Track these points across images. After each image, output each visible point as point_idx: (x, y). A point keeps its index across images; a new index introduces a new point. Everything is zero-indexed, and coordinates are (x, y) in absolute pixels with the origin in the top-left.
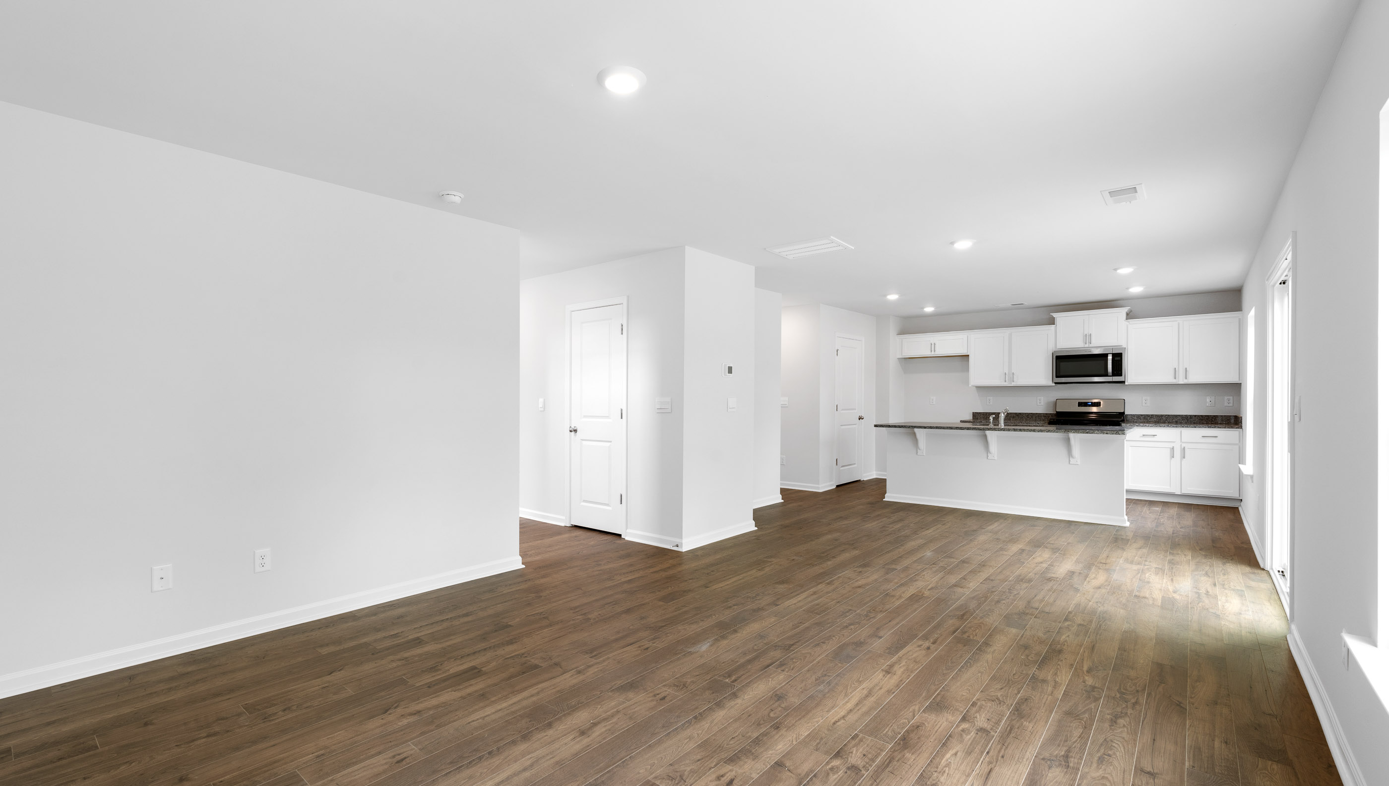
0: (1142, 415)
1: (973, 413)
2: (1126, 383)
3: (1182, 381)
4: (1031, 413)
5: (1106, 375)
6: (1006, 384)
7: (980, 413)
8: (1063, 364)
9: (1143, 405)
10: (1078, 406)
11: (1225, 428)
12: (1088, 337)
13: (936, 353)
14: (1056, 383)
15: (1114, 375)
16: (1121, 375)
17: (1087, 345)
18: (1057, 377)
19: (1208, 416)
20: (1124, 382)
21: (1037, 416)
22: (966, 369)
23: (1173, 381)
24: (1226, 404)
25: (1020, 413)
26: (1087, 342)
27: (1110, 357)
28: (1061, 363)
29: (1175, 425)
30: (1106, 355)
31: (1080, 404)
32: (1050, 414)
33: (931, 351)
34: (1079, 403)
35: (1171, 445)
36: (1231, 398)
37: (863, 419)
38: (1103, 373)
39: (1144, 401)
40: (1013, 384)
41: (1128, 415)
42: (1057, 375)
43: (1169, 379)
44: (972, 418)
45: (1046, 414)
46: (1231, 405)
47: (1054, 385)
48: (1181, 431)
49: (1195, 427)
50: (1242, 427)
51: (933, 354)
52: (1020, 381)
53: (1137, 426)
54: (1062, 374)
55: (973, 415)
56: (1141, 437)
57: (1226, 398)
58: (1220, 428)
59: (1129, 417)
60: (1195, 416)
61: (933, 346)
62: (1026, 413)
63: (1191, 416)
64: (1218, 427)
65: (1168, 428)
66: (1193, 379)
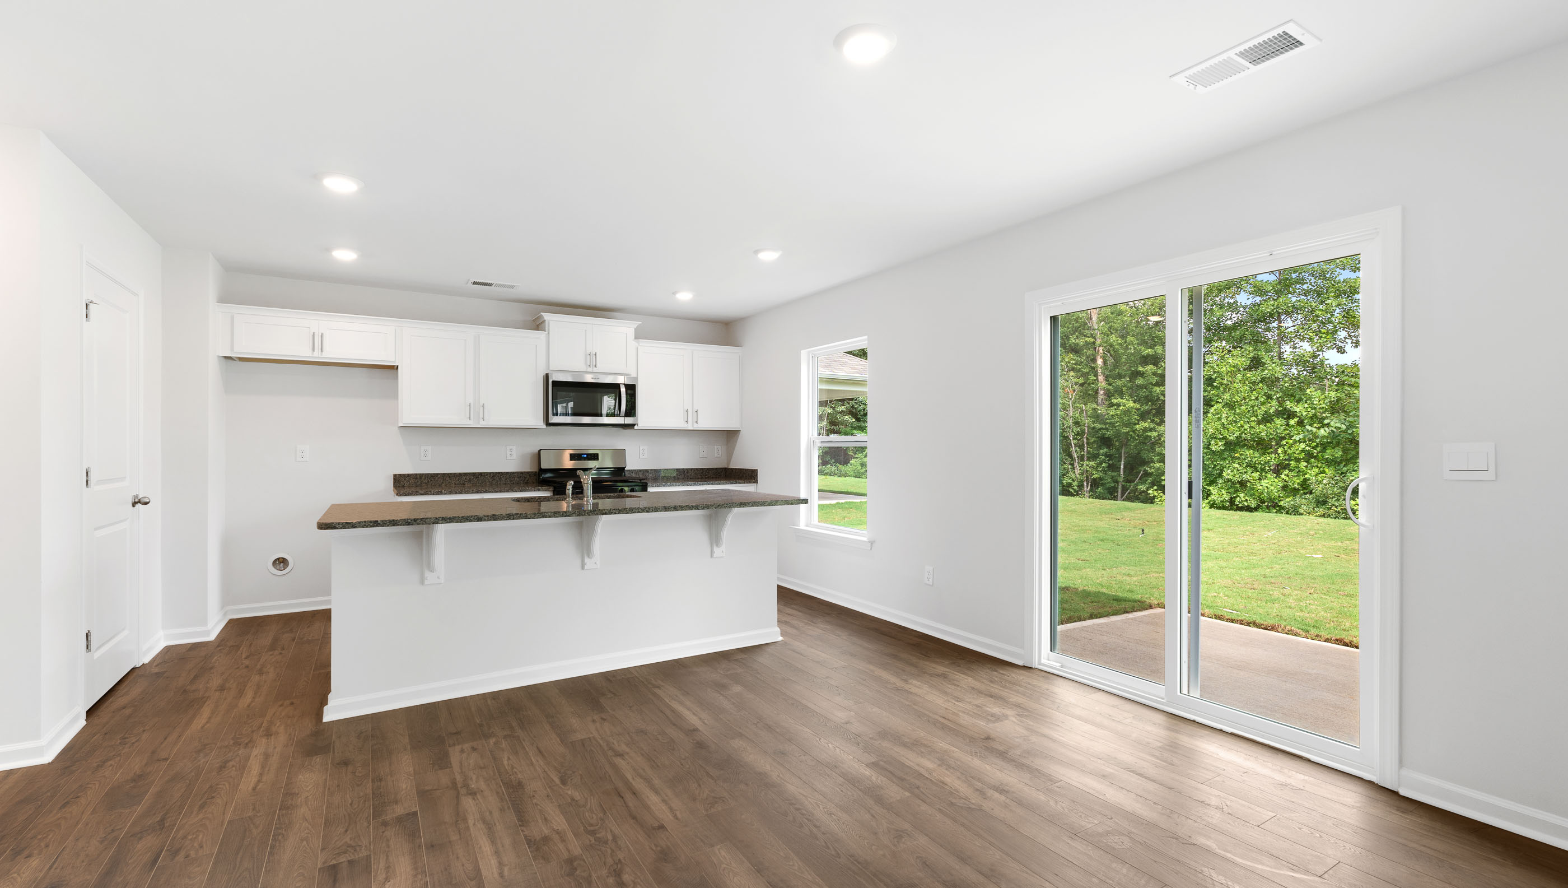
0: (640, 471)
1: (395, 476)
2: (637, 428)
4: (499, 473)
6: (471, 424)
7: (409, 475)
9: (641, 456)
10: (569, 460)
12: (591, 357)
13: (325, 355)
14: (543, 424)
15: (627, 414)
16: (633, 415)
17: (591, 370)
18: (545, 414)
19: (702, 469)
20: (635, 426)
22: (393, 394)
23: (684, 426)
26: (591, 364)
27: (623, 390)
28: (553, 393)
30: (619, 386)
31: (573, 457)
32: (528, 473)
33: (313, 350)
34: (571, 455)
37: (146, 503)
39: (641, 452)
40: (482, 424)
41: (629, 470)
42: (547, 411)
43: (680, 423)
47: (541, 426)
51: (317, 356)
52: (494, 419)
55: (394, 479)
59: (631, 473)
60: (691, 469)
61: (317, 340)
62: (490, 473)
63: (688, 471)
66: (705, 424)
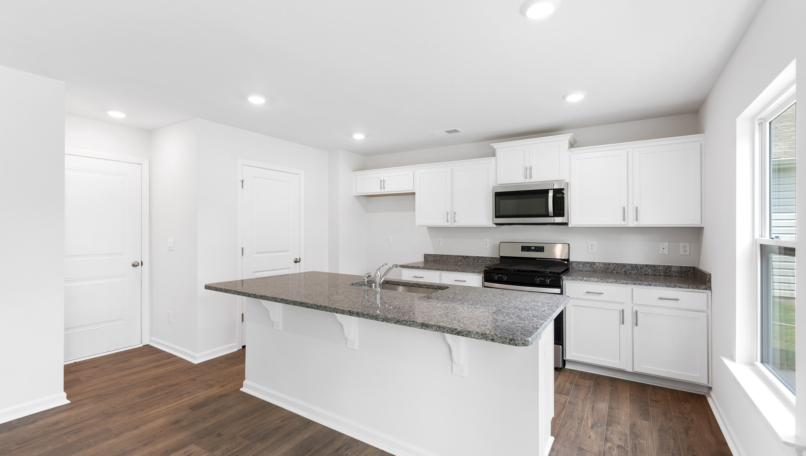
0: (588, 263)
1: (425, 254)
2: (570, 226)
3: (631, 223)
4: (477, 257)
5: (547, 215)
6: (449, 224)
7: (430, 255)
8: (504, 202)
10: (522, 251)
11: (688, 288)
12: (528, 171)
14: (496, 224)
15: (555, 215)
16: (562, 215)
17: (527, 180)
18: (496, 217)
20: (566, 224)
21: (483, 259)
22: (414, 208)
23: (622, 224)
24: (682, 252)
25: (467, 257)
26: (528, 176)
27: (551, 194)
28: (501, 201)
29: (625, 282)
30: (546, 191)
31: (524, 249)
32: (494, 259)
34: (522, 247)
35: (621, 307)
36: (688, 244)
38: (544, 212)
39: (590, 247)
40: (455, 225)
41: (573, 262)
42: (497, 215)
43: (616, 221)
44: (424, 261)
45: (492, 258)
46: (688, 253)
47: (495, 226)
48: (632, 290)
49: (650, 285)
50: (711, 288)
51: (383, 192)
52: (462, 222)
53: (580, 280)
54: (502, 213)
55: (424, 257)
56: (584, 294)
57: (682, 245)
58: (682, 288)
59: (574, 264)
60: (647, 266)
61: (384, 183)
62: (472, 257)
63: (642, 267)
64: (680, 287)
65: (616, 285)
66: (646, 221)
